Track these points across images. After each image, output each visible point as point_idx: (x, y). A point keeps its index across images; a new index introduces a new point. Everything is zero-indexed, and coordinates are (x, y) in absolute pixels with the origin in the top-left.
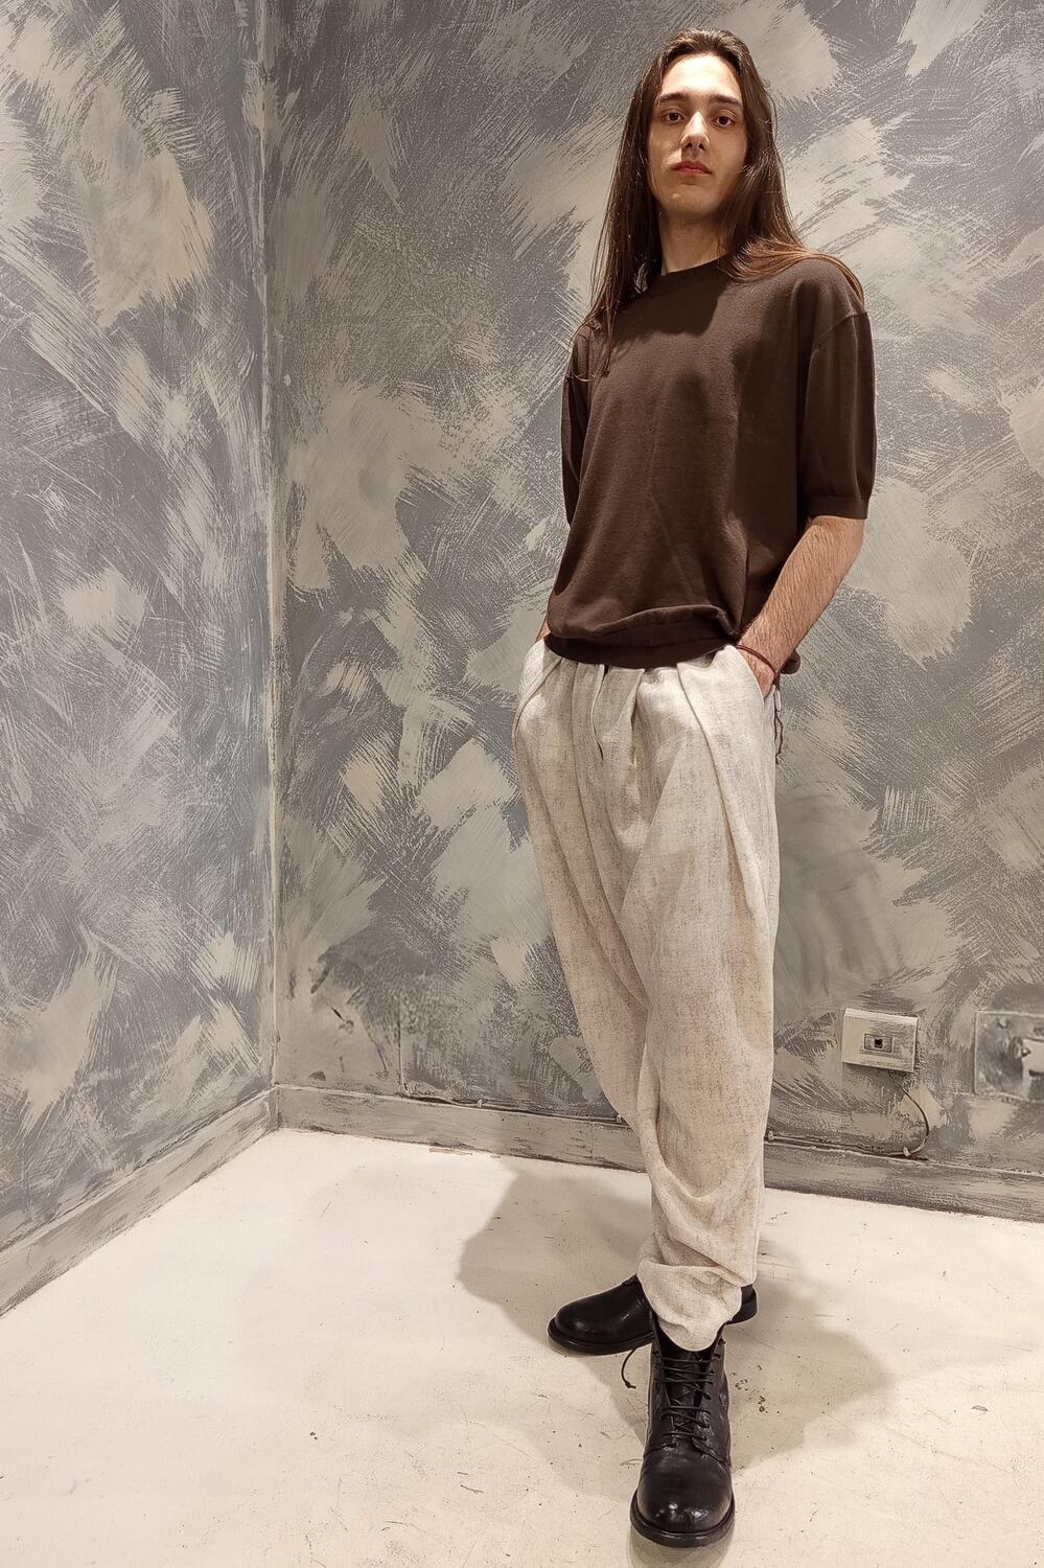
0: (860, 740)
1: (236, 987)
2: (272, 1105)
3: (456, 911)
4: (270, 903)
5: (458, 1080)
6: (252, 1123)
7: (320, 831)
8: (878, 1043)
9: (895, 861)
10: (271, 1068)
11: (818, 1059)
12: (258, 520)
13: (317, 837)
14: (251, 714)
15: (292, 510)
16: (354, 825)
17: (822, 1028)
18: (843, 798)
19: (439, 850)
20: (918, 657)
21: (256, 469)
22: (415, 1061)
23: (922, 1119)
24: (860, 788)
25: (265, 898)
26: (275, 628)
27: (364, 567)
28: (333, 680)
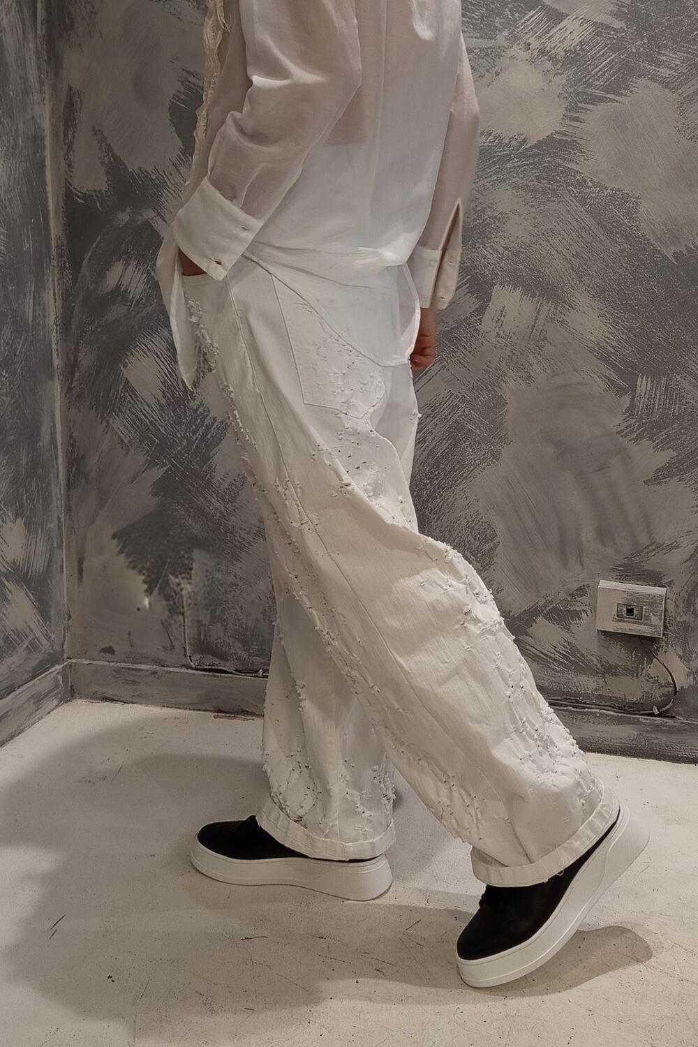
0: (614, 330)
1: (28, 568)
2: (65, 678)
3: (235, 496)
4: (58, 490)
5: (239, 652)
6: (46, 695)
7: (104, 424)
8: (630, 611)
9: (646, 443)
10: (63, 644)
11: (574, 627)
12: (35, 123)
13: (101, 428)
14: (34, 311)
15: (68, 114)
16: (136, 416)
17: (578, 599)
18: (598, 385)
19: (219, 439)
20: (669, 252)
21: (33, 74)
22: (200, 635)
23: (671, 682)
24: (614, 376)
25: (53, 486)
26: (55, 228)
27: (140, 168)
28: (112, 279)
